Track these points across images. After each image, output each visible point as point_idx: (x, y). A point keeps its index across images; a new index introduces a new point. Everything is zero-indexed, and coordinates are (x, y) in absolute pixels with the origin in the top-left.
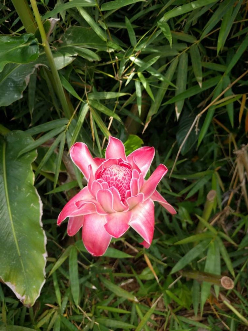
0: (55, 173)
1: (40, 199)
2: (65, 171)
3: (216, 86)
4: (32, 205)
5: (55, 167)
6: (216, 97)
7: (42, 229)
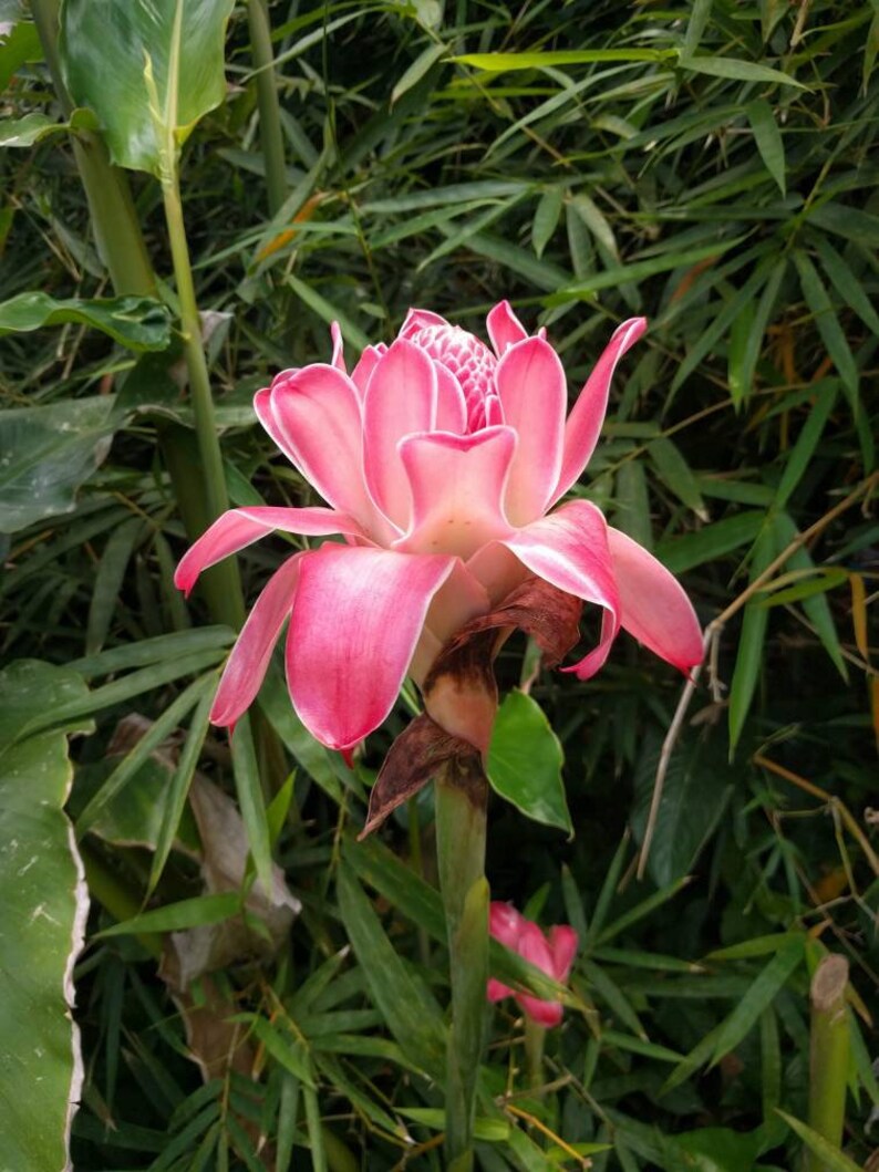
0: (152, 847)
1: (81, 874)
2: (195, 854)
3: (752, 542)
4: (39, 910)
5: (156, 821)
6: (763, 571)
7: (68, 1015)
